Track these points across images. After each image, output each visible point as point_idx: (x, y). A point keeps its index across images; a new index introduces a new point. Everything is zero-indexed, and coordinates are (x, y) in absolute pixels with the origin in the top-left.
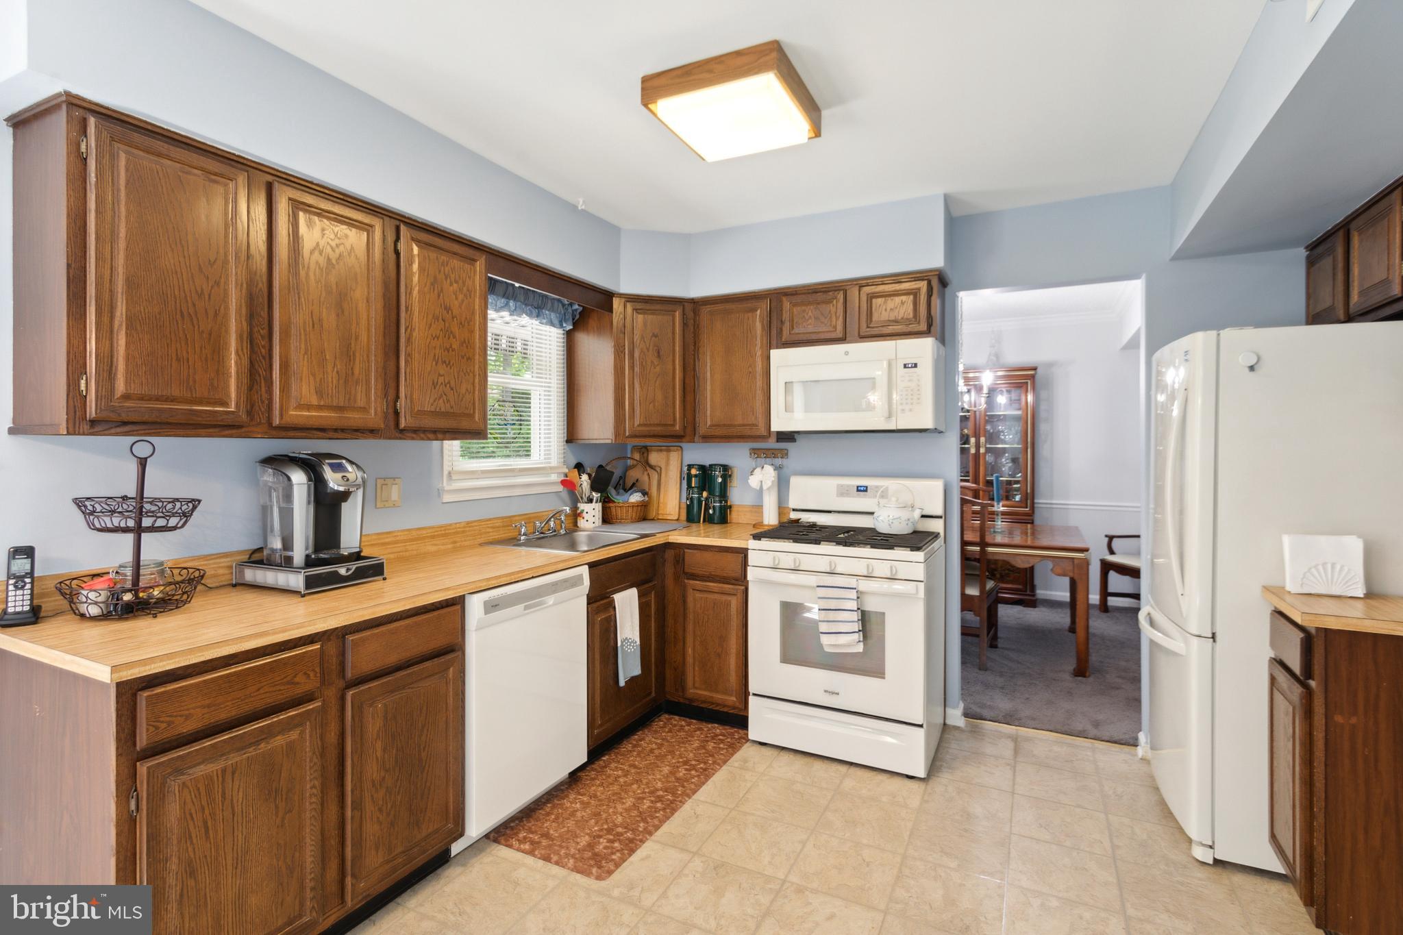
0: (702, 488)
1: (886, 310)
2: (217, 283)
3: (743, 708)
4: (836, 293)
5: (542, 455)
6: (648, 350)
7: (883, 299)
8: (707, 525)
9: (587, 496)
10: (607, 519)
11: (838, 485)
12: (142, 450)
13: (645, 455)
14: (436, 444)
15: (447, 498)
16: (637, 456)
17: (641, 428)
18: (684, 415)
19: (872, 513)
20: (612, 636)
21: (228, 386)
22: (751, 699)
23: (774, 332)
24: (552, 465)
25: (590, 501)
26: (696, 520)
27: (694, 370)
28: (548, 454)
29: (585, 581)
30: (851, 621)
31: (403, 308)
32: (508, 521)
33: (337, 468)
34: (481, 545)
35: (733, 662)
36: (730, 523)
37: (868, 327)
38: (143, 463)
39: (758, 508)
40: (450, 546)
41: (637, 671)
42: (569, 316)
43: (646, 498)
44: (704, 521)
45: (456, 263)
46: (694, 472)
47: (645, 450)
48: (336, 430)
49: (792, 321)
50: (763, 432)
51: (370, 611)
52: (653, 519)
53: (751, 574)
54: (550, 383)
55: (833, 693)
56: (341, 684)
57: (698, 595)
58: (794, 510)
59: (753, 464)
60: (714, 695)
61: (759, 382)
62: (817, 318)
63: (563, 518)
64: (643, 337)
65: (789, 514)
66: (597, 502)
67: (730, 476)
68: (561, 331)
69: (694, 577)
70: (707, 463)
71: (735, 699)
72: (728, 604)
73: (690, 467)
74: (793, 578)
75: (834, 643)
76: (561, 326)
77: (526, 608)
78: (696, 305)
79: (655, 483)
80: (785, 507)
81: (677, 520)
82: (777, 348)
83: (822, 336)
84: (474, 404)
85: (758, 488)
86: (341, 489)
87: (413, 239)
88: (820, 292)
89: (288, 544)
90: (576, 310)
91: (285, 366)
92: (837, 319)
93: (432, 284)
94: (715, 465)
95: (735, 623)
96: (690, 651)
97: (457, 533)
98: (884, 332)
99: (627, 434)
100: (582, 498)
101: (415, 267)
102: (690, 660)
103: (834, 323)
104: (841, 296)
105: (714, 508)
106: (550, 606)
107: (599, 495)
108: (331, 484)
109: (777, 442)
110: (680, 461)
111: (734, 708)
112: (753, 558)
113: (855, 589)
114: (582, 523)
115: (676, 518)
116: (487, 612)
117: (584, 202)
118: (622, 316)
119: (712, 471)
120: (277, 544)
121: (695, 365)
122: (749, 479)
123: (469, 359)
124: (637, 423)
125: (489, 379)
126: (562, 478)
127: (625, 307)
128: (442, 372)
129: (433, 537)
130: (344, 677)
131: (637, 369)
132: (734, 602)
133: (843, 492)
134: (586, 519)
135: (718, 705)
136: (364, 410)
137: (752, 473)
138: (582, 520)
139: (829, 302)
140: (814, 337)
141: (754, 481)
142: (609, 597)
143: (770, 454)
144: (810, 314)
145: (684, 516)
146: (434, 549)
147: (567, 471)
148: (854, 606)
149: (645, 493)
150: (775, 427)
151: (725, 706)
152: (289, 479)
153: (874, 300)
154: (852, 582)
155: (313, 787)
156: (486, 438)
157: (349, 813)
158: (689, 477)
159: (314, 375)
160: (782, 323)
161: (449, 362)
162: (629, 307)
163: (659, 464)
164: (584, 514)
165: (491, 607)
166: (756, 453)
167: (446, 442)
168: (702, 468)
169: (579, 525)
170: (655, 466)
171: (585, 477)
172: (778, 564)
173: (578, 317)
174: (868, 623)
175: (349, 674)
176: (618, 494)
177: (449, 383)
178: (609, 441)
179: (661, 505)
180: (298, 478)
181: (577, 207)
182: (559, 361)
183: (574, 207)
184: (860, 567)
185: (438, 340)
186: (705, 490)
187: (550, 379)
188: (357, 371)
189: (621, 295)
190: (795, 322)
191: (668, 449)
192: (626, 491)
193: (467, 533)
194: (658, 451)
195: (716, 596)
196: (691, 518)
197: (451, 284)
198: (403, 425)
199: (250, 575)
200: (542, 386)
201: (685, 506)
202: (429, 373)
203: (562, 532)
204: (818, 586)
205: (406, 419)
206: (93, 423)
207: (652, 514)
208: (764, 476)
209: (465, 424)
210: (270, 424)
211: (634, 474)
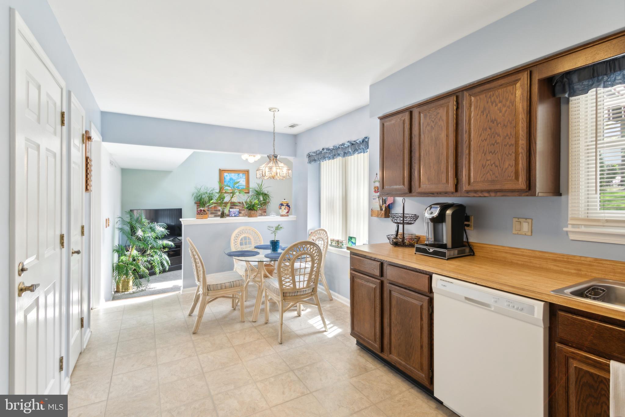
15: (572, 237)
33: (433, 209)
87: (472, 95)
93: (483, 112)
128: (489, 158)
136: (446, 184)
161: (495, 151)
177: (494, 163)
185: (486, 141)
197: (496, 105)
198: (464, 189)
202: (480, 161)
205: (465, 187)
210: (416, 192)
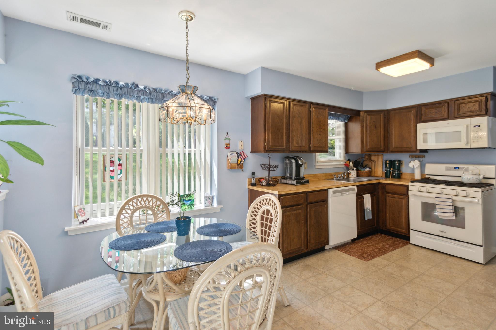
0: (390, 167)
1: (466, 108)
2: (282, 123)
3: (408, 234)
4: (444, 104)
5: (339, 157)
6: (372, 126)
7: (465, 104)
8: (393, 179)
9: (352, 168)
10: (358, 175)
11: (446, 167)
12: (270, 155)
13: (370, 157)
14: (314, 154)
15: (317, 167)
16: (367, 157)
17: (369, 149)
18: (384, 145)
19: (460, 177)
20: (363, 206)
21: (283, 143)
22: (411, 231)
23: (418, 118)
24: (341, 160)
25: (353, 170)
26: (389, 177)
27: (388, 131)
28: (340, 157)
29: (356, 190)
30: (450, 209)
31: (311, 123)
32: (331, 174)
33: (300, 159)
34: (325, 180)
35: (403, 219)
36: (401, 178)
37: (458, 114)
38: (270, 158)
39: (413, 174)
40: (317, 179)
41: (371, 217)
42: (347, 118)
43: (371, 170)
44: (392, 177)
45: (322, 111)
46: (388, 162)
47: (370, 156)
48: (299, 151)
49: (426, 114)
50: (414, 149)
51: (311, 189)
52: (373, 176)
53: (410, 193)
54: (341, 137)
55: (443, 232)
56: (306, 203)
57: (390, 198)
58: (427, 175)
59: (411, 160)
60: (397, 229)
61: (413, 134)
62: (436, 113)
63: (345, 174)
64: (370, 123)
65: (425, 176)
66: (355, 170)
67: (401, 164)
68: (344, 123)
69: (389, 193)
70: (393, 159)
71: (404, 231)
72: (402, 202)
73: (386, 161)
74: (427, 195)
75: (443, 215)
76: (344, 121)
77: (342, 194)
78: (389, 112)
79: (373, 165)
80: (424, 174)
81: (382, 177)
82: (420, 123)
83: (438, 118)
84: (325, 144)
85: (412, 167)
86: (301, 164)
87: (313, 107)
88: (438, 104)
89: (291, 175)
90: (349, 116)
91: (292, 138)
92: (445, 112)
93: (317, 117)
94: (396, 160)
95: (404, 208)
96: (388, 215)
97: (319, 176)
98: (465, 115)
99: (365, 151)
100: (350, 169)
101: (314, 113)
102: (388, 217)
103: (443, 113)
104: (446, 105)
105: (395, 173)
106: (347, 195)
107: (356, 168)
108: (300, 162)
109: (420, 153)
110: (382, 159)
111: (405, 233)
112: (410, 188)
113: (451, 199)
114: (350, 176)
115: (381, 176)
116: (333, 193)
117: (353, 88)
118: (363, 117)
119: (394, 162)
120: (288, 175)
121: (388, 129)
122: (409, 164)
123: (325, 133)
124: (368, 147)
125: (329, 137)
126: (344, 163)
127: (364, 114)
129: (314, 177)
130: (307, 202)
131: (368, 132)
132: (404, 202)
133: (447, 169)
134: (352, 175)
135: (398, 232)
136: (304, 147)
137: (410, 162)
138: (351, 175)
139: (442, 107)
140: (435, 119)
141: (411, 165)
142: (362, 195)
143: (417, 157)
144: (433, 111)
145: (384, 175)
146: (314, 179)
147: (346, 161)
148: (451, 204)
149: (370, 168)
150: (419, 147)
151: (401, 233)
152: (292, 161)
153: (461, 105)
154: (450, 197)
155: (303, 222)
156: (328, 152)
157: (308, 230)
158: (386, 164)
159: (296, 140)
160: (422, 115)
162: (366, 114)
163: (375, 160)
164: (351, 174)
165: (334, 192)
166: (411, 156)
167: (316, 154)
168: (390, 161)
169: (349, 177)
170: (373, 160)
171: (351, 163)
172: (420, 190)
173: (349, 118)
174: (457, 210)
175: (308, 201)
176: (361, 168)
177: (320, 139)
178: (359, 153)
179: (376, 172)
180: (294, 161)
181: (351, 90)
182: (343, 131)
183: (350, 90)
184: (454, 192)
186: (391, 168)
187: (341, 136)
188: (303, 138)
189: (363, 111)
190: (427, 114)
191: (378, 155)
192: (364, 168)
193: (321, 177)
194: (374, 156)
195: (397, 199)
196: (387, 176)
197: (321, 116)
198: (311, 149)
199: (283, 181)
200: (339, 138)
201: (384, 173)
203: (345, 178)
204: (436, 197)
206: (267, 151)
207: (373, 175)
208: (415, 164)
209: (324, 149)
210: (289, 150)
211: (365, 163)
